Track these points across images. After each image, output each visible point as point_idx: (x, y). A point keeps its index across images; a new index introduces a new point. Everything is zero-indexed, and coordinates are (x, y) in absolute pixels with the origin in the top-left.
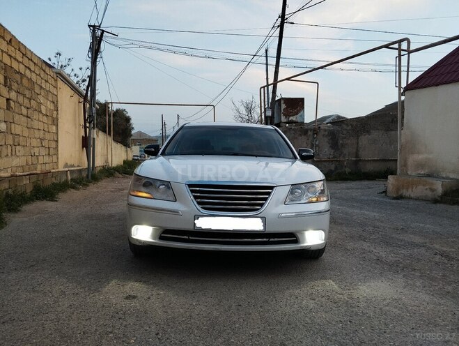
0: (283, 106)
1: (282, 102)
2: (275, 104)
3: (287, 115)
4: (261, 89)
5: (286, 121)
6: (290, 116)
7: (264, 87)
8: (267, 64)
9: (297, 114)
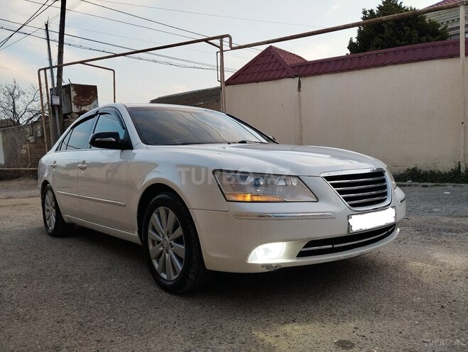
0: (73, 94)
1: (72, 89)
2: (62, 90)
3: (78, 105)
4: (39, 70)
5: (78, 111)
6: (82, 106)
7: (45, 69)
8: (48, 39)
9: (90, 104)
